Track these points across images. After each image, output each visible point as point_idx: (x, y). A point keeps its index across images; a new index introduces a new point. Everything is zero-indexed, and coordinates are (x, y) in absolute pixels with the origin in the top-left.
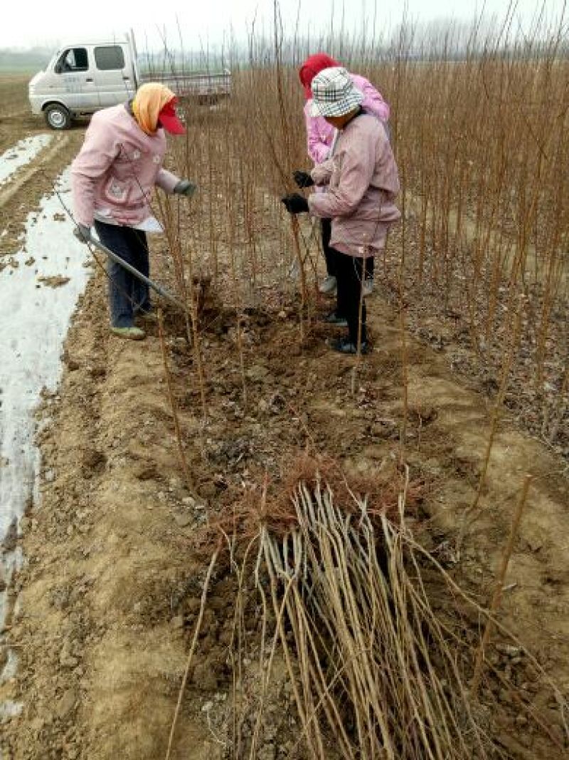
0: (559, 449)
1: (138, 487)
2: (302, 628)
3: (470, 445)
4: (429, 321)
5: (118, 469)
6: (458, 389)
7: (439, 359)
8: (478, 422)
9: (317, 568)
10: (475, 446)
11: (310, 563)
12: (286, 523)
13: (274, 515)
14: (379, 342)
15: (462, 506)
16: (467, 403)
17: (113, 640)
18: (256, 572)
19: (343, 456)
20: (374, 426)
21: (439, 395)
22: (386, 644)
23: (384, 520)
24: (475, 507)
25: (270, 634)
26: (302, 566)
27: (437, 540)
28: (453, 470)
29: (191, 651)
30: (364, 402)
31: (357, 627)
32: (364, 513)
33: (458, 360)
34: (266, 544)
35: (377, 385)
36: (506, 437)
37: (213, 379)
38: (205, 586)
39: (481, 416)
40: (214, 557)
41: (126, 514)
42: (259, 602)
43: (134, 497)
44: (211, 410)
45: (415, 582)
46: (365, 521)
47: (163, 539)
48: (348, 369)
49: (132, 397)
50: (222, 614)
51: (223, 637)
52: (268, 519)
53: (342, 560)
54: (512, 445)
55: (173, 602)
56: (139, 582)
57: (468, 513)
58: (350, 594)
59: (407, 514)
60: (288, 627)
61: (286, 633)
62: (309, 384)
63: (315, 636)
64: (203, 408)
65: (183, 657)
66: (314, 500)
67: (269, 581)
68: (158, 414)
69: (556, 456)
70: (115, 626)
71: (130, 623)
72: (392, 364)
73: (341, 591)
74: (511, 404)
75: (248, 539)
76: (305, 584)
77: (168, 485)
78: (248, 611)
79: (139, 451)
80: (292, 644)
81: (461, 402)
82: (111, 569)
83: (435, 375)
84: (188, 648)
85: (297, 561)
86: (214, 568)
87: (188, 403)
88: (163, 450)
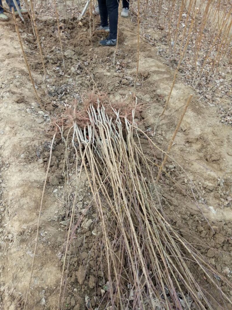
0: (198, 91)
1: (16, 106)
2: (92, 162)
3: (163, 89)
4: (149, 31)
5: (6, 98)
6: (160, 64)
7: (153, 49)
8: (167, 79)
9: (98, 139)
10: (165, 89)
11: (95, 138)
12: (85, 122)
13: (79, 118)
14: (126, 40)
15: (158, 114)
16: (163, 70)
17: (13, 169)
18: (73, 141)
19: (109, 94)
20: (123, 80)
21: (152, 66)
22: (125, 166)
23: (126, 120)
24: (163, 114)
25: (80, 165)
26: (92, 138)
27: (147, 128)
28: (155, 99)
29: (47, 172)
30: (119, 69)
31: (114, 160)
32: (118, 117)
33: (161, 50)
34: (76, 130)
35: (125, 61)
36: (178, 85)
37: (48, 56)
38: (51, 147)
39: (169, 76)
40: (54, 136)
41: (12, 118)
42: (75, 153)
43: (15, 111)
44: (48, 71)
45: (137, 144)
46: (118, 120)
47: (31, 129)
48: (112, 53)
49: (8, 64)
50: (59, 158)
51: (60, 166)
52: (77, 119)
53: (109, 136)
54: (180, 89)
55: (38, 154)
56: (22, 146)
57: (160, 116)
58: (111, 149)
59: (136, 117)
60: (87, 162)
61: (86, 164)
62: (94, 60)
63: (98, 164)
64: (44, 70)
65: (44, 174)
66: (97, 112)
67: (78, 145)
68: (22, 72)
69: (196, 94)
70: (14, 164)
71: (20, 162)
72: (132, 51)
73: (108, 148)
74: (181, 71)
75: (69, 128)
76: (93, 145)
77: (31, 105)
78: (70, 156)
79: (15, 90)
80: (88, 167)
81: (160, 70)
82: (8, 141)
83: (151, 57)
84: (46, 170)
85: (90, 136)
86: (55, 140)
87: (36, 67)
88: (27, 90)
